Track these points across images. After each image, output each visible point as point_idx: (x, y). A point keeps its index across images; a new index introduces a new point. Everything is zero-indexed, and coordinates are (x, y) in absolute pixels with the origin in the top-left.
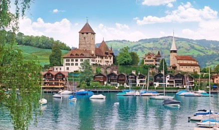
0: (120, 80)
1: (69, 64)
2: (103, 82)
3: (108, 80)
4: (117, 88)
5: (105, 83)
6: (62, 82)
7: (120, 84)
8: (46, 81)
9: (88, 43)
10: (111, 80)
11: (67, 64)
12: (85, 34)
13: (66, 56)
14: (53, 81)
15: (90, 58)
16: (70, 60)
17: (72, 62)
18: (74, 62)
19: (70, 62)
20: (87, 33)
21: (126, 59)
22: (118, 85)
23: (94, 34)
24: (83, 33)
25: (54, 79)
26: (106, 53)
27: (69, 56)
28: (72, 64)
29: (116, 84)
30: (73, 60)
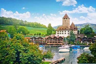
0: (89, 41)
1: (59, 34)
2: (80, 42)
3: (83, 40)
4: (88, 44)
5: (82, 42)
6: (61, 41)
7: (89, 43)
8: (54, 41)
9: (67, 23)
10: (84, 40)
11: (58, 34)
12: (65, 19)
13: (57, 30)
14: (57, 41)
15: (69, 30)
16: (59, 32)
17: (61, 33)
18: (62, 33)
19: (60, 33)
20: (67, 19)
21: (88, 31)
22: (88, 43)
23: (70, 19)
24: (64, 19)
25: (57, 40)
26: (74, 28)
27: (59, 30)
28: (61, 34)
29: (87, 43)
30: (61, 32)
